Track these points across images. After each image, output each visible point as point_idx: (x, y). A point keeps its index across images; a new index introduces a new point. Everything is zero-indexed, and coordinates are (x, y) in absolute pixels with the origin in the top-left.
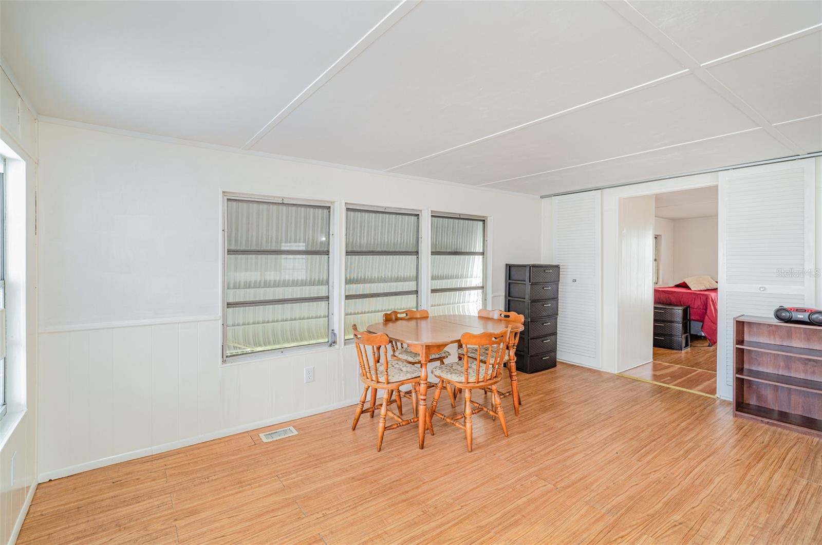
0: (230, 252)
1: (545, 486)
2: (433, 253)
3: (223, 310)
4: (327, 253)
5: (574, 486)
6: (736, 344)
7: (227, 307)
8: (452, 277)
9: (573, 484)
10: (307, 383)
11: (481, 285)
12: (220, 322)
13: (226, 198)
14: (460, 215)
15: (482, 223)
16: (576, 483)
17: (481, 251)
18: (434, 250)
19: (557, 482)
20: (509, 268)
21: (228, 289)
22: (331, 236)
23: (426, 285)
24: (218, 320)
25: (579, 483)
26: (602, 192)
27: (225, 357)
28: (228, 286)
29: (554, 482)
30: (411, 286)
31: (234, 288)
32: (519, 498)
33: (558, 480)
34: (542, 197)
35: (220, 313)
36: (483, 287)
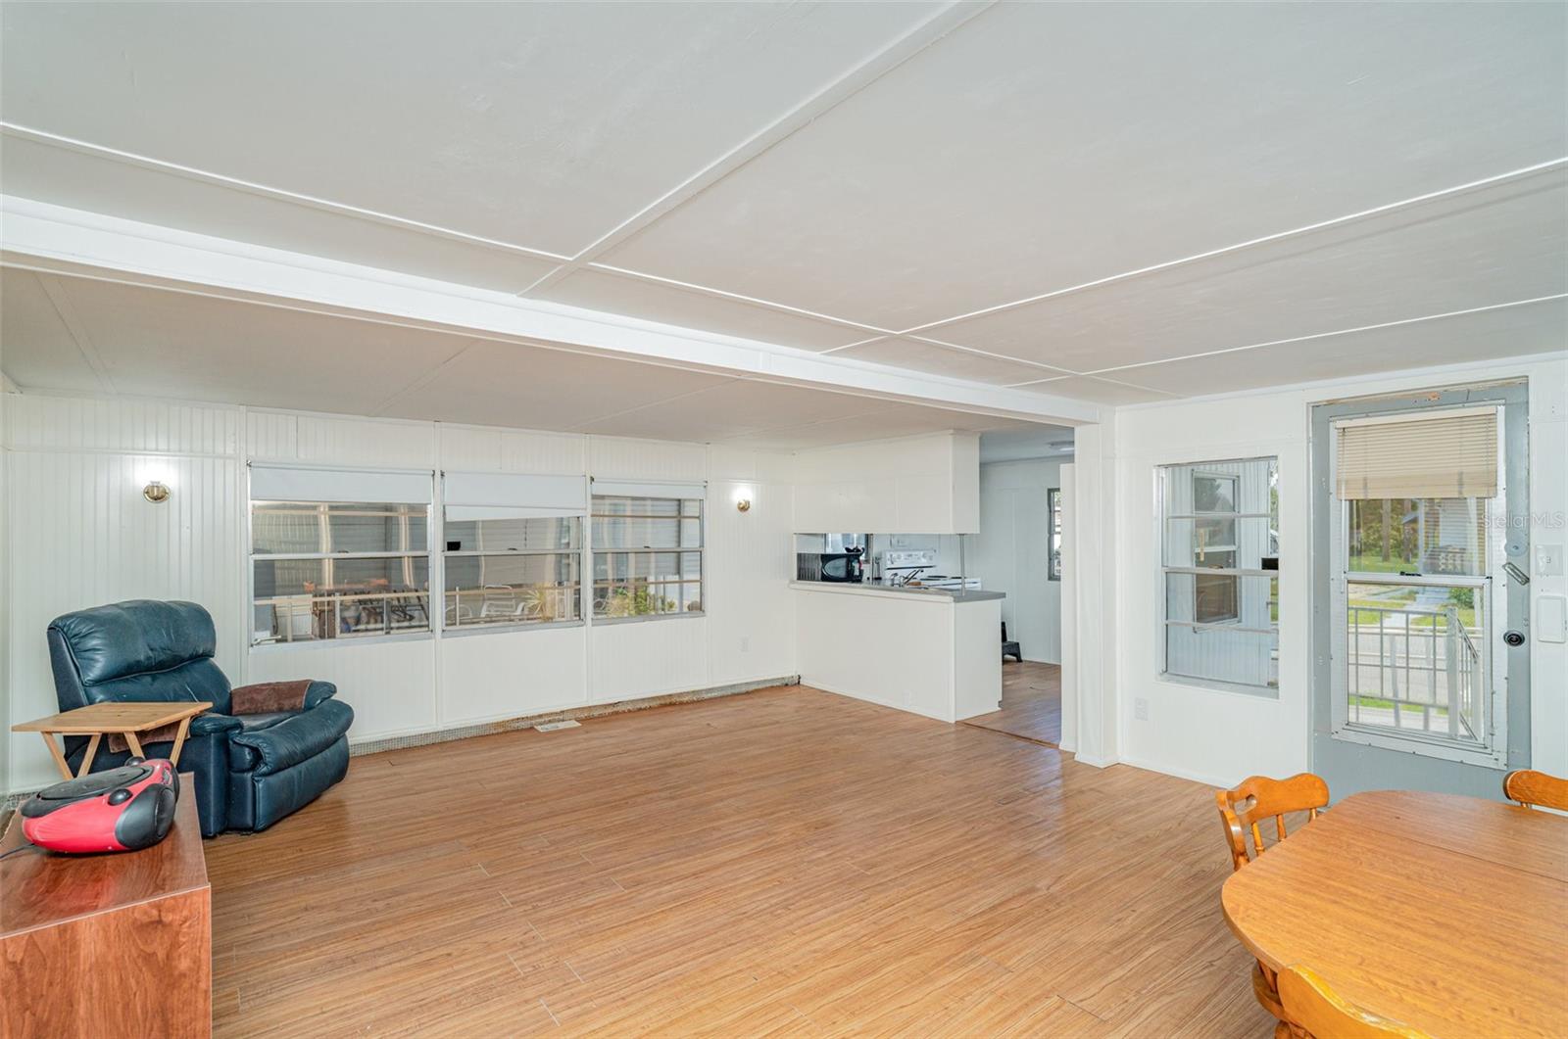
1: (1081, 1001)
5: (1025, 1000)
9: (1027, 1004)
16: (1021, 1008)
19: (1058, 1008)
25: (1015, 1008)
29: (1066, 1007)
32: (1124, 978)
33: (1056, 1014)
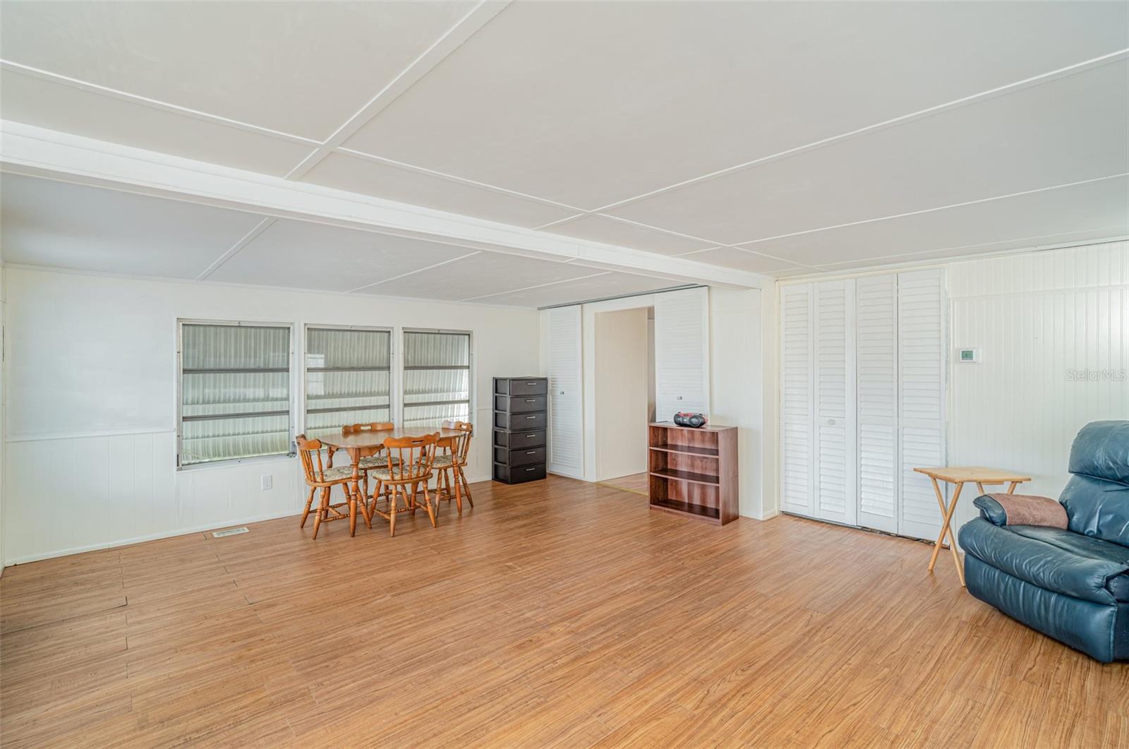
0: (185, 371)
2: (406, 368)
3: (178, 423)
4: (287, 370)
6: (650, 446)
7: (183, 421)
8: (442, 391)
10: (264, 490)
11: (467, 399)
12: (175, 434)
13: (181, 324)
14: (439, 330)
15: (467, 336)
17: (468, 365)
18: (406, 365)
20: (496, 381)
21: (183, 404)
22: (291, 355)
23: (397, 399)
24: (172, 432)
26: (582, 307)
27: (180, 465)
28: (183, 402)
30: (382, 400)
31: (192, 404)
34: (540, 309)
35: (175, 425)
36: (468, 401)
